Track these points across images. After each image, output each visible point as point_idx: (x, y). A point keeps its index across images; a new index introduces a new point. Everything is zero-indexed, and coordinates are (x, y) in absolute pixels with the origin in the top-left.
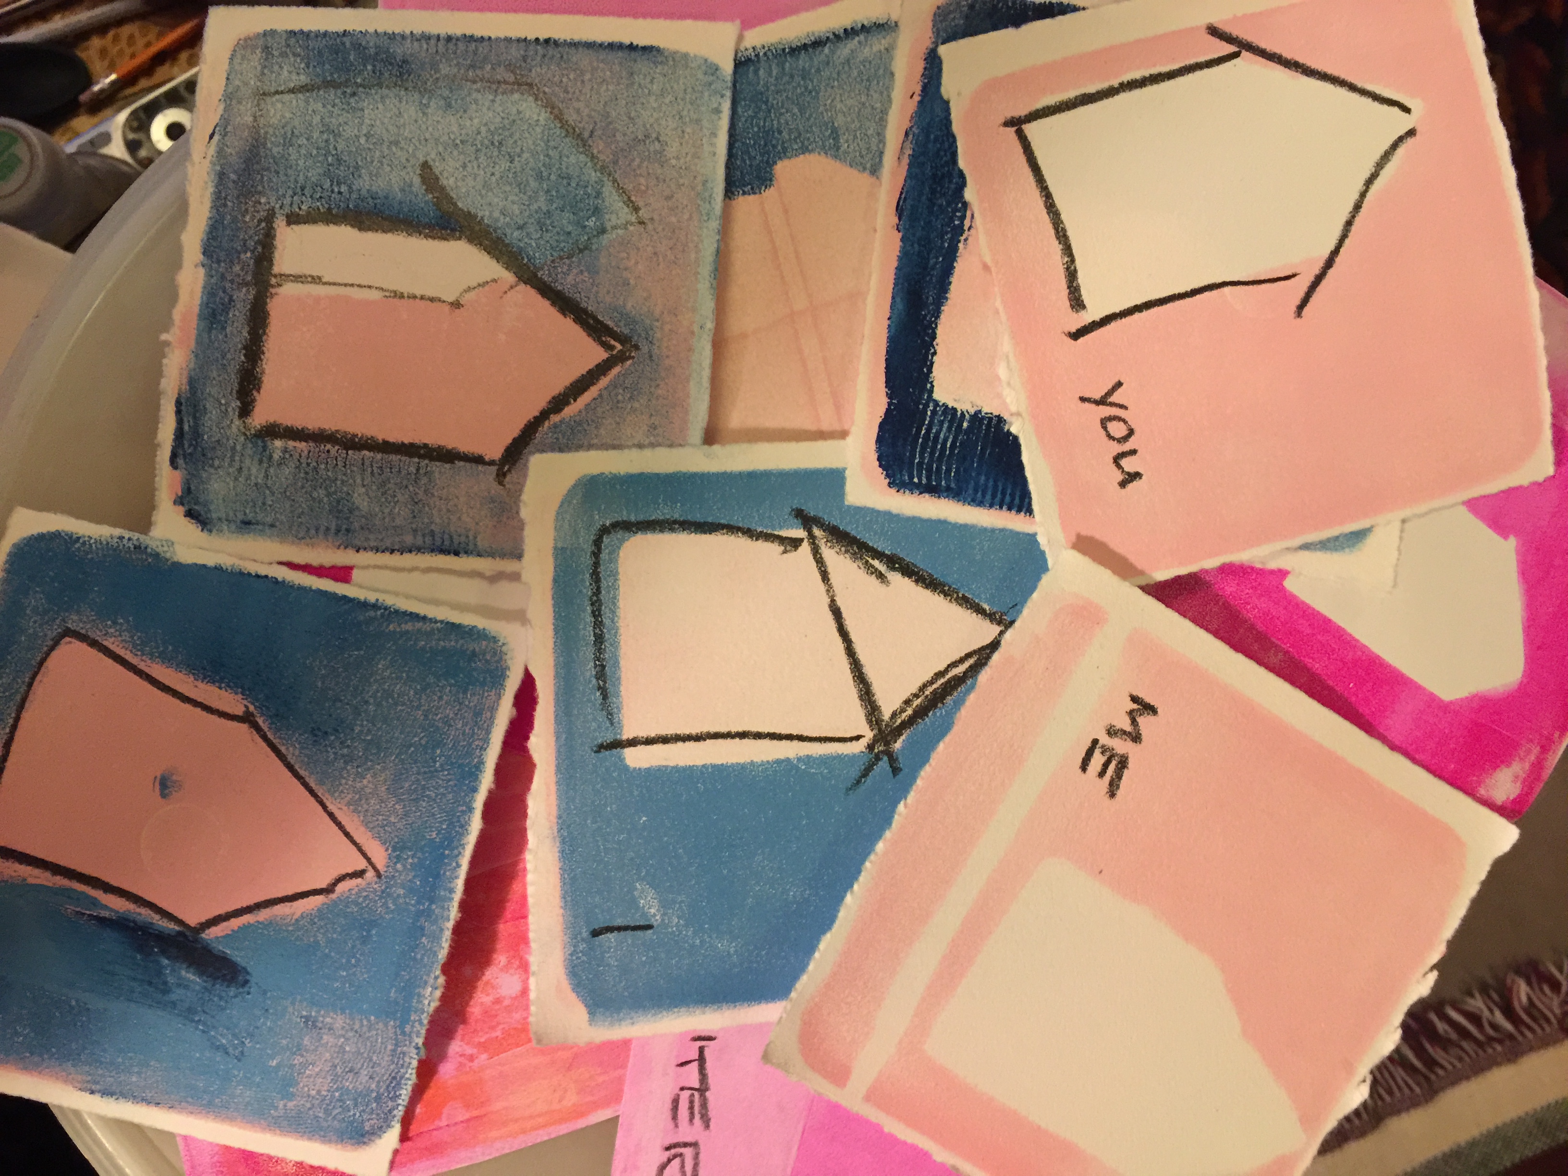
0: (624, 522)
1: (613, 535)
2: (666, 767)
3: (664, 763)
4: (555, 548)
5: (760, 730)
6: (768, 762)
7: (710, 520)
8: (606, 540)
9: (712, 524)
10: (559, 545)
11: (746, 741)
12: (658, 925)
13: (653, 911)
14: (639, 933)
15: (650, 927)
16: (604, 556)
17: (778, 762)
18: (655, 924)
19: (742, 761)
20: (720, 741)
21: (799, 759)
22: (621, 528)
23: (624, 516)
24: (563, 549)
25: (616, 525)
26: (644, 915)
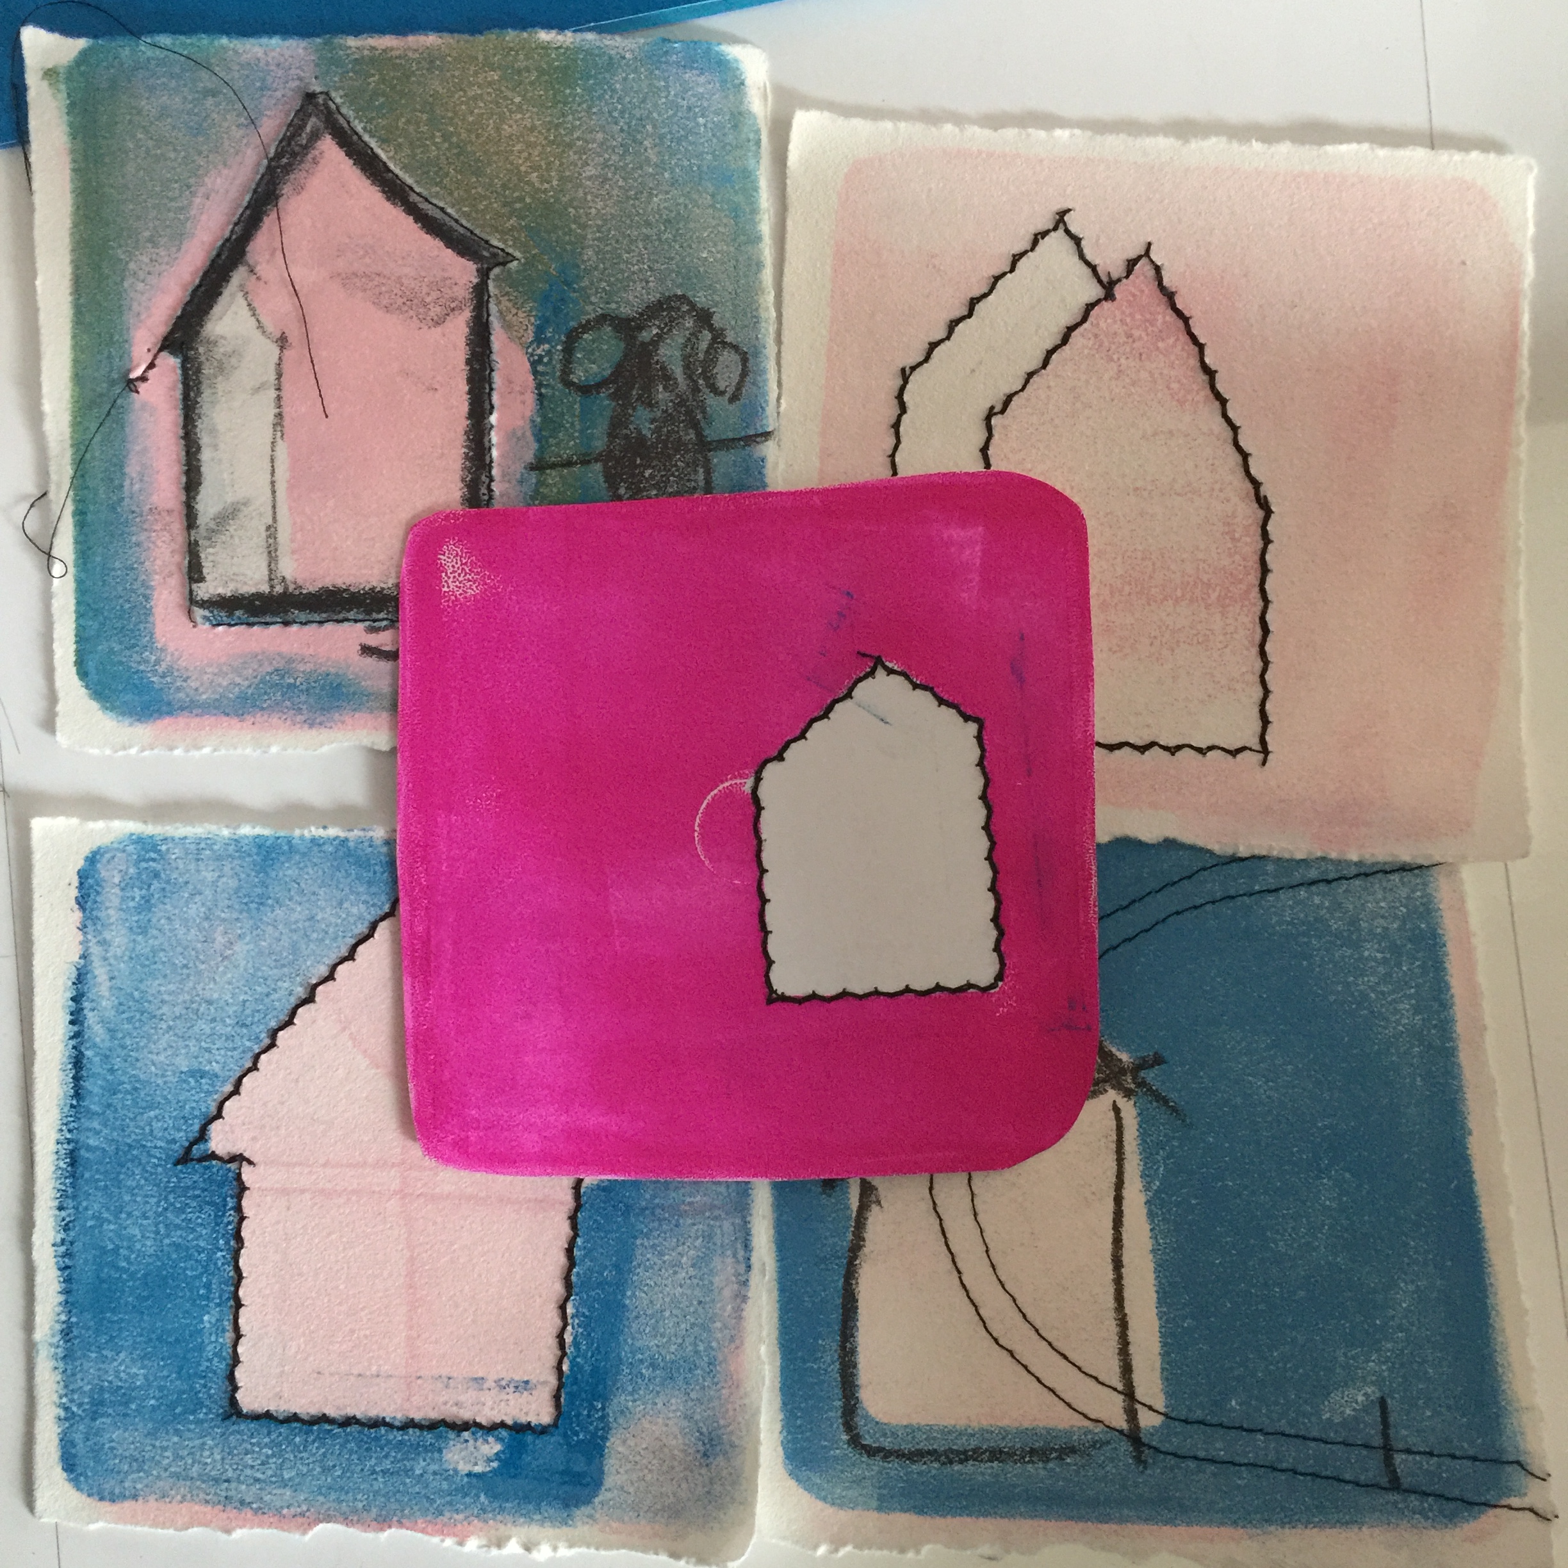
0: (844, 1415)
1: (862, 1431)
2: (1163, 1369)
3: (1157, 1373)
4: (879, 1509)
5: (1110, 1240)
6: (1151, 1230)
7: (839, 1301)
8: (867, 1441)
9: (844, 1297)
10: (875, 1504)
11: (1125, 1260)
12: (1380, 1390)
13: (1360, 1398)
14: (1393, 1418)
15: (1382, 1402)
16: (887, 1443)
17: (1151, 1215)
18: (1378, 1395)
19: (1152, 1266)
20: (1127, 1294)
21: (1147, 1189)
22: (852, 1419)
23: (835, 1415)
24: (881, 1498)
25: (849, 1427)
26: (1365, 1409)
